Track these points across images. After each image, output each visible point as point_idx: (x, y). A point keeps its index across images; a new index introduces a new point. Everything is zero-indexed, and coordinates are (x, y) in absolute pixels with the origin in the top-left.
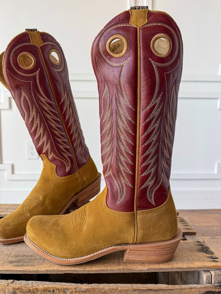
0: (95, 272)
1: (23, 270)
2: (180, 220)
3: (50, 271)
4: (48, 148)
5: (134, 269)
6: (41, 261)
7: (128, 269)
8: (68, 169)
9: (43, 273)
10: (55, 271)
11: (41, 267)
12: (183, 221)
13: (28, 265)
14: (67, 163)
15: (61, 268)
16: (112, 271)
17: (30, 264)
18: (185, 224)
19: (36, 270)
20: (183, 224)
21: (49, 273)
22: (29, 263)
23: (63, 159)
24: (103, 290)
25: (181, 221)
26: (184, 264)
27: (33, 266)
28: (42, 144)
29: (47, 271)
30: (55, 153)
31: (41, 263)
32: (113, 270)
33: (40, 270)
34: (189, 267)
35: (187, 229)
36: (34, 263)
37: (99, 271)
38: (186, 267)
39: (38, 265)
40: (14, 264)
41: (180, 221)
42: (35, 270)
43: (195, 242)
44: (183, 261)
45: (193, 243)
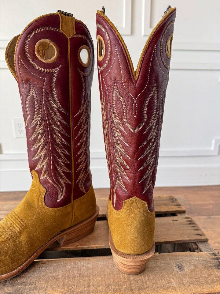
2: (189, 221)
4: (43, 167)
8: (60, 199)
12: (193, 224)
14: (61, 191)
18: (195, 227)
20: (193, 227)
23: (58, 185)
25: (190, 224)
26: (204, 288)
28: (37, 159)
30: (50, 175)
34: (210, 292)
35: (199, 235)
38: (207, 292)
41: (190, 222)
43: (210, 255)
44: (202, 284)
45: (208, 256)
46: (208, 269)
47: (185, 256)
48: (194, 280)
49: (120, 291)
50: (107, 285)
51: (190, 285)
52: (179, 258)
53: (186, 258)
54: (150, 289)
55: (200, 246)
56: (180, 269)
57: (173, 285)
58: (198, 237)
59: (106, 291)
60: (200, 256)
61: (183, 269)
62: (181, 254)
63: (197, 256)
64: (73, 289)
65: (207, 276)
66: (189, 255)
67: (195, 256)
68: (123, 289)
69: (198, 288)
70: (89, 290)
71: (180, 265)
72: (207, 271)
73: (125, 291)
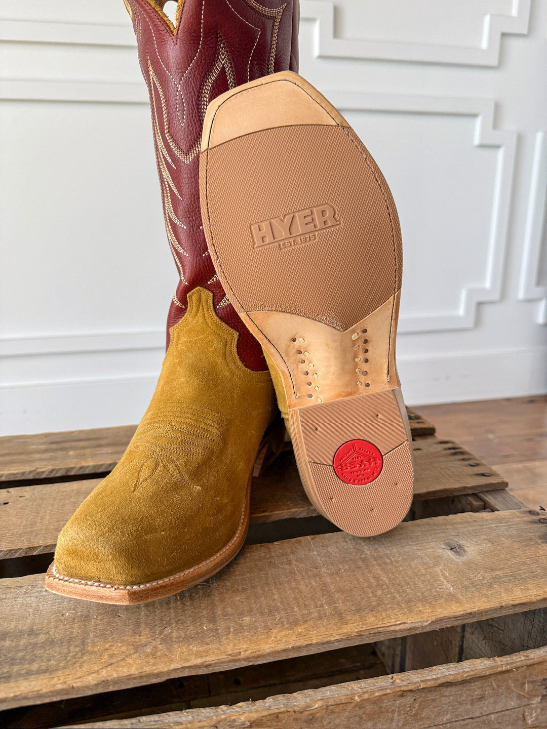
0: (272, 660)
1: (12, 695)
2: (450, 449)
3: (115, 682)
5: (392, 628)
6: (72, 648)
7: (374, 631)
9: (89, 693)
10: (134, 679)
11: (79, 674)
12: (462, 453)
13: (29, 673)
15: (154, 665)
16: (326, 646)
17: (35, 667)
18: (468, 459)
19: (64, 687)
20: (463, 460)
21: (111, 689)
22: (32, 661)
24: (306, 713)
25: (455, 454)
26: (528, 589)
27: (47, 675)
29: (105, 682)
31: (74, 657)
32: (327, 643)
33: (79, 684)
35: (483, 475)
36: (49, 660)
37: (284, 654)
38: (538, 598)
39: (64, 668)
41: (453, 451)
42: (59, 687)
43: (523, 515)
44: (521, 579)
45: (518, 517)
46: (526, 546)
47: (461, 523)
48: (498, 573)
49: (306, 622)
50: (266, 610)
51: (491, 586)
52: (447, 529)
53: (465, 527)
54: (388, 606)
55: (490, 499)
56: (457, 553)
57: (447, 592)
58: (483, 481)
59: (265, 626)
60: (501, 520)
61: (464, 551)
62: (451, 520)
63: (491, 520)
64: (166, 632)
65: (528, 561)
66: (470, 520)
67: (486, 520)
68: (315, 615)
69: (514, 589)
70: (217, 630)
71: (454, 544)
72: (526, 550)
73: (320, 618)
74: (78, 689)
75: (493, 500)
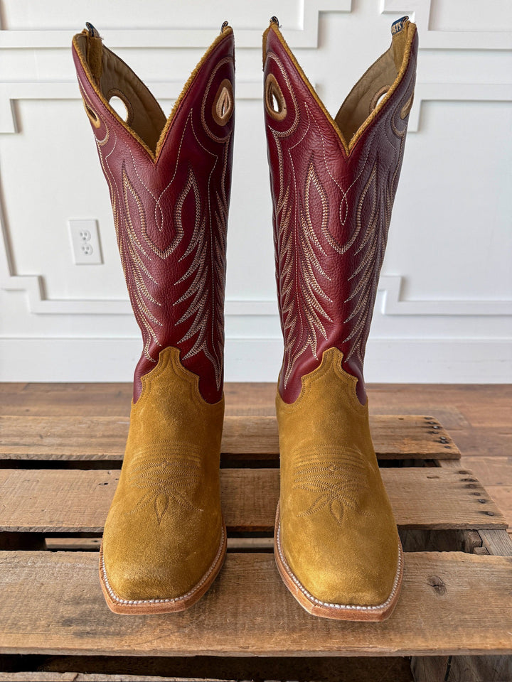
0: (271, 655)
2: (466, 480)
5: (365, 649)
7: (352, 649)
9: (145, 655)
10: (174, 651)
11: (139, 641)
12: (475, 487)
13: (108, 633)
15: (188, 644)
16: (312, 653)
17: (112, 629)
18: (478, 494)
19: (129, 648)
20: (475, 494)
21: (159, 655)
22: (110, 624)
25: (469, 487)
26: (487, 637)
27: (119, 638)
29: (155, 650)
31: (138, 626)
32: (314, 651)
33: (138, 649)
34: (500, 647)
35: (486, 513)
36: (121, 626)
37: (280, 653)
38: (493, 647)
39: (131, 634)
40: (74, 628)
41: (468, 483)
42: (126, 648)
43: (508, 563)
44: (484, 627)
45: (503, 564)
46: (500, 595)
47: (451, 562)
48: (467, 617)
49: (301, 630)
50: (274, 614)
51: (456, 628)
52: (436, 566)
53: (452, 567)
54: (367, 630)
55: (487, 539)
56: (438, 590)
57: (418, 626)
58: (484, 520)
59: (271, 628)
60: (485, 565)
61: (445, 590)
62: (443, 557)
63: (478, 563)
64: (200, 619)
65: (497, 610)
66: (459, 560)
67: (474, 563)
68: (309, 626)
69: (474, 635)
70: (236, 624)
71: (437, 582)
72: (499, 599)
73: (313, 629)
74: (138, 651)
75: (490, 540)
